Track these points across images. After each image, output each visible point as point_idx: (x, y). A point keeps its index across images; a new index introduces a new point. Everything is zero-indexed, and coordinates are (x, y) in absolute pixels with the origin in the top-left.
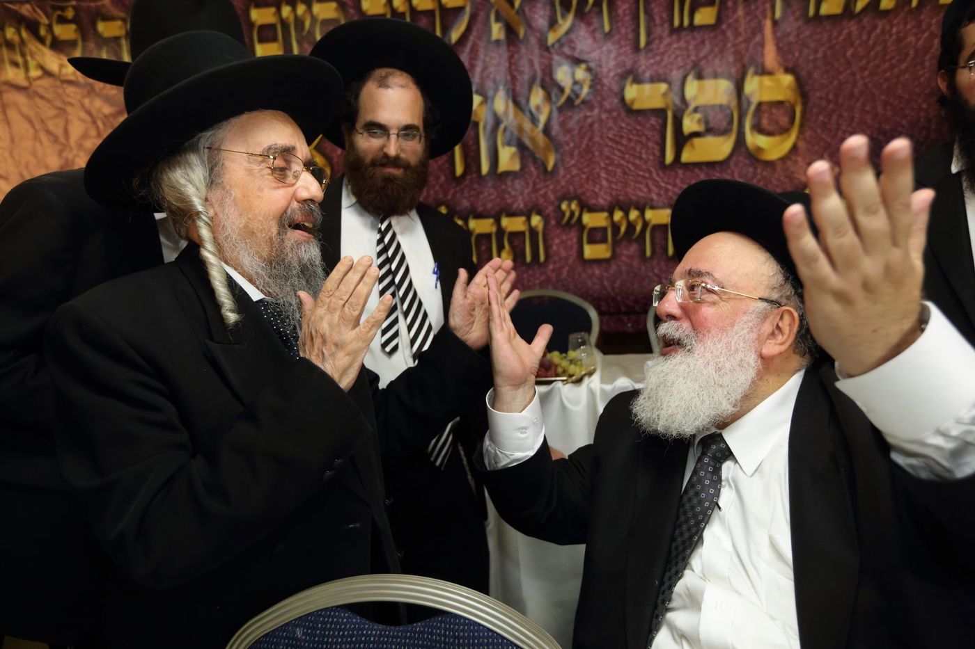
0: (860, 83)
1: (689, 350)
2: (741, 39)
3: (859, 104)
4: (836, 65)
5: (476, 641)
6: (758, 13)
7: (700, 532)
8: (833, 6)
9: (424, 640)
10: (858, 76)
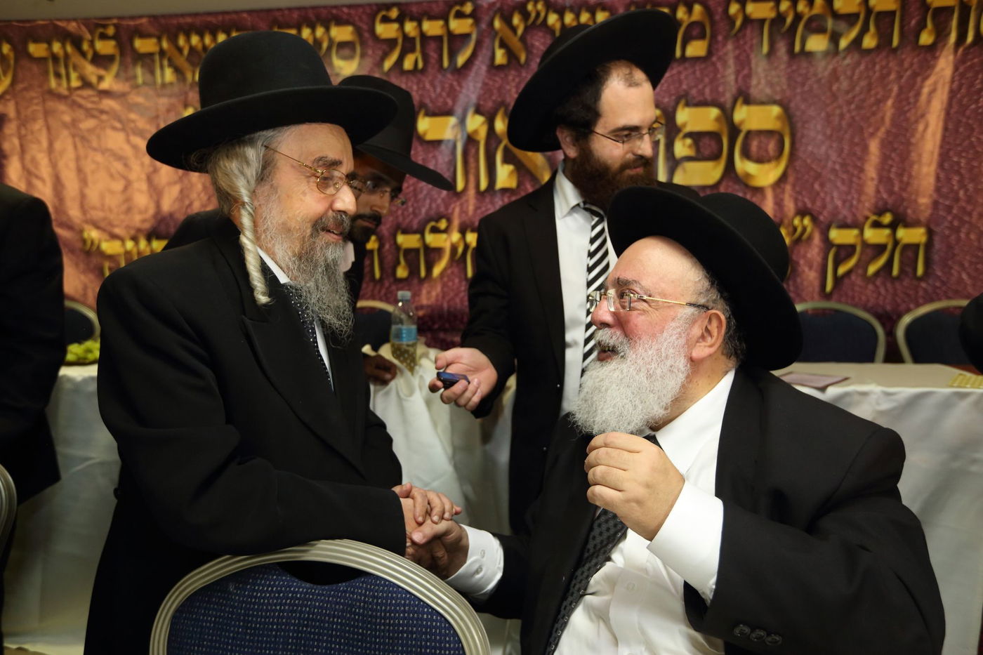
0: (848, 116)
1: (622, 357)
3: (847, 136)
4: (823, 98)
5: (394, 602)
6: (747, 47)
7: (624, 529)
8: (817, 44)
9: (345, 598)
10: (845, 109)
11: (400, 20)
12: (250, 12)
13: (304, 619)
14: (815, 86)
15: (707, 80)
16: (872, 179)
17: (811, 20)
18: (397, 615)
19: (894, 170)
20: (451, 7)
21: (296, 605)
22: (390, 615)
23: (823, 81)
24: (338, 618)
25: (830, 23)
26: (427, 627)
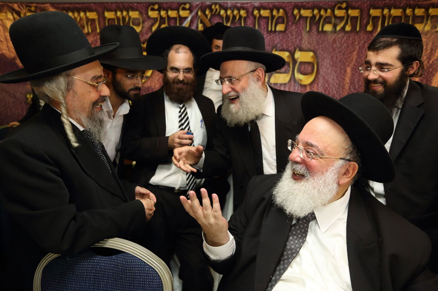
0: (339, 57)
2: (294, 37)
3: (339, 66)
4: (330, 50)
5: (134, 264)
6: (301, 28)
8: (328, 28)
9: (114, 262)
10: (338, 55)
11: (159, 10)
12: (94, 3)
13: (98, 271)
14: (327, 45)
15: (284, 40)
16: (348, 83)
17: (326, 18)
18: (135, 269)
19: (356, 80)
20: (180, 6)
21: (94, 265)
22: (132, 269)
23: (330, 43)
24: (111, 270)
25: (333, 20)
26: (147, 273)
